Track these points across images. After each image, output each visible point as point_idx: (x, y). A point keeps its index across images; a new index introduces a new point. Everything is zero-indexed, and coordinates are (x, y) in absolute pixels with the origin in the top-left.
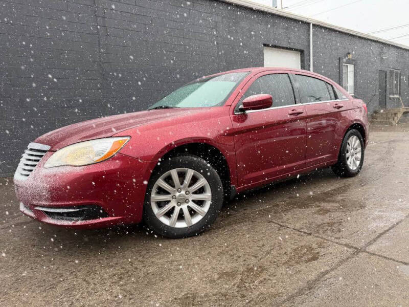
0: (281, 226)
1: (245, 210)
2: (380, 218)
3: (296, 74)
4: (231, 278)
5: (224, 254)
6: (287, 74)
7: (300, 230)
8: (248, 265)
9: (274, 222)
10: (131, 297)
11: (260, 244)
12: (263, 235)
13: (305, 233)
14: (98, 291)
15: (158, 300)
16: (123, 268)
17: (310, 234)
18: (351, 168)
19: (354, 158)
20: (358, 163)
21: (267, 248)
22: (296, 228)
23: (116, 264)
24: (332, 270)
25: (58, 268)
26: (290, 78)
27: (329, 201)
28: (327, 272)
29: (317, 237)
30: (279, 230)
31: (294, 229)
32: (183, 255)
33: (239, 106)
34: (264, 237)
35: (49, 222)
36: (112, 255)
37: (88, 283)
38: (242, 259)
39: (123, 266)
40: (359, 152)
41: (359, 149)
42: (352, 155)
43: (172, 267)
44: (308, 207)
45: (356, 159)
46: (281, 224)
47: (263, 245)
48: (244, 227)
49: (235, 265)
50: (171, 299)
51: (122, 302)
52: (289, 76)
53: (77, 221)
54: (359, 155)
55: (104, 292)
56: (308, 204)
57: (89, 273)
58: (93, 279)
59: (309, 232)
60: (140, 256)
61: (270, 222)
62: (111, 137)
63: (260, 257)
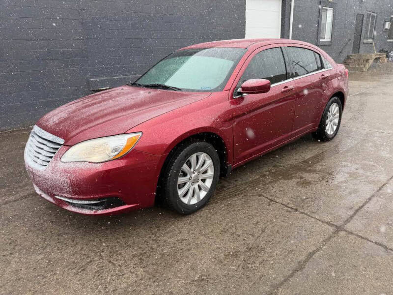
0: (271, 200)
1: (236, 181)
2: (356, 192)
3: (288, 47)
4: (235, 259)
5: (226, 232)
6: (281, 47)
7: (288, 206)
8: (248, 245)
9: (263, 196)
10: (155, 279)
11: (255, 220)
12: (256, 211)
13: (292, 208)
14: (125, 274)
15: (178, 282)
16: (140, 248)
17: (296, 210)
18: (329, 133)
19: (332, 123)
20: (335, 127)
21: (261, 226)
22: (284, 203)
23: (134, 243)
24: (318, 250)
25: (82, 248)
26: (282, 52)
27: (310, 171)
28: (314, 252)
29: (303, 213)
30: (269, 205)
31: (282, 204)
32: (190, 233)
33: (237, 89)
34: (257, 213)
35: (70, 209)
36: (127, 233)
37: (114, 265)
38: (241, 238)
39: (140, 246)
40: (337, 117)
41: (338, 115)
42: (331, 121)
43: (183, 247)
44: (292, 178)
45: (334, 124)
46: (270, 198)
47: (258, 223)
48: (238, 201)
49: (236, 244)
50: (189, 282)
51: (148, 285)
52: (282, 50)
53: (98, 210)
54: (337, 121)
55: (131, 274)
56: (291, 174)
57: (112, 254)
58: (117, 260)
59: (295, 208)
60: (153, 234)
61: (260, 195)
62: (125, 133)
63: (256, 236)
